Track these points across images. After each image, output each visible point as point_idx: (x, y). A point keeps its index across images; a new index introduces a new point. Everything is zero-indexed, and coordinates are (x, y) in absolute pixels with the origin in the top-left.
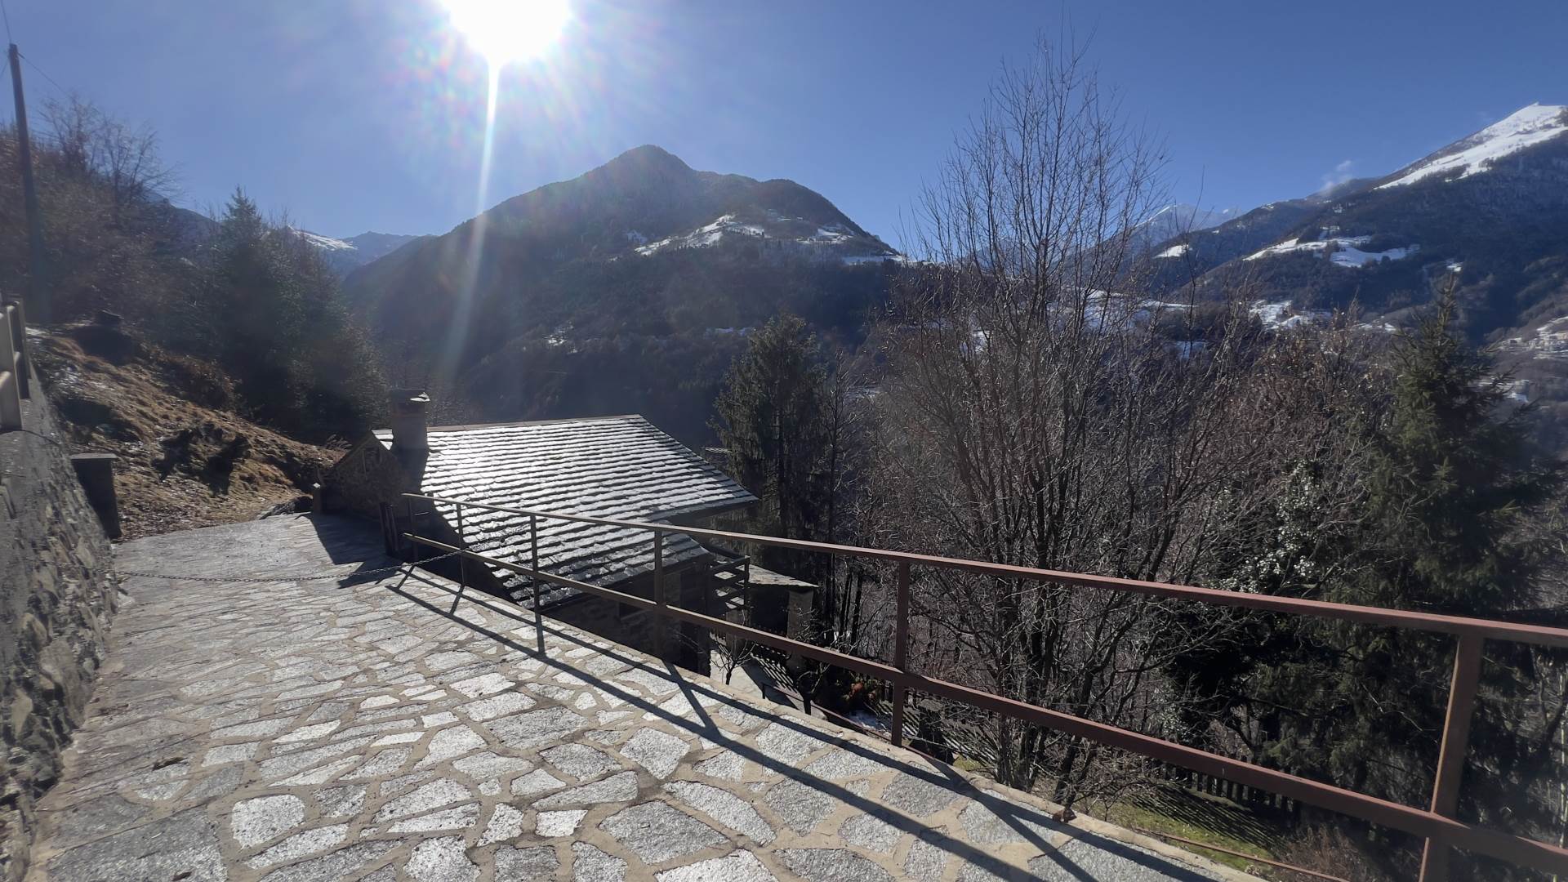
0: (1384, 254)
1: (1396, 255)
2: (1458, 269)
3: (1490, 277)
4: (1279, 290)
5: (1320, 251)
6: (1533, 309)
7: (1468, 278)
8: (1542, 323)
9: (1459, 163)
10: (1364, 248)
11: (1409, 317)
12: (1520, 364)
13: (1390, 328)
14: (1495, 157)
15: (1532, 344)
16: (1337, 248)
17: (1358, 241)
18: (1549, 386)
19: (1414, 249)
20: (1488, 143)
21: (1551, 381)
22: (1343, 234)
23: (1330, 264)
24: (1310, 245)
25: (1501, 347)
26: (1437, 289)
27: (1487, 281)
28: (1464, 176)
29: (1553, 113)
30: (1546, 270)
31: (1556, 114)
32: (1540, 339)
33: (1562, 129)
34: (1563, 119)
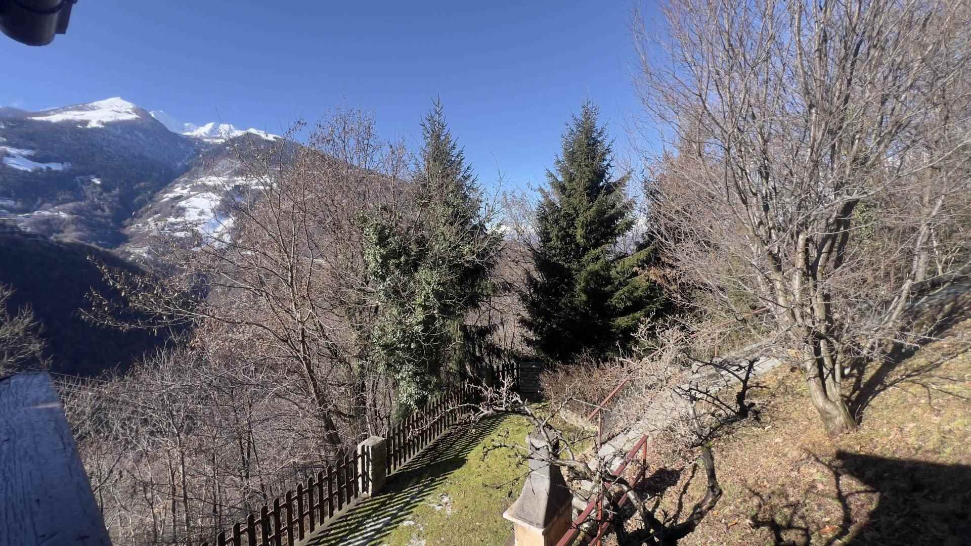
0: (47, 165)
1: (56, 167)
2: (99, 182)
3: (117, 189)
6: (143, 209)
7: (105, 188)
8: (149, 217)
9: (84, 118)
10: (29, 157)
11: (75, 208)
12: (142, 239)
13: (63, 215)
14: (106, 120)
15: (147, 228)
16: (8, 155)
17: (25, 152)
18: (158, 249)
19: (67, 165)
20: (98, 111)
21: (159, 246)
22: (10, 145)
23: (4, 165)
25: (133, 229)
26: (88, 193)
27: (116, 191)
28: (89, 126)
29: (129, 106)
30: (144, 189)
31: (131, 107)
32: (150, 225)
33: (134, 116)
34: (135, 111)
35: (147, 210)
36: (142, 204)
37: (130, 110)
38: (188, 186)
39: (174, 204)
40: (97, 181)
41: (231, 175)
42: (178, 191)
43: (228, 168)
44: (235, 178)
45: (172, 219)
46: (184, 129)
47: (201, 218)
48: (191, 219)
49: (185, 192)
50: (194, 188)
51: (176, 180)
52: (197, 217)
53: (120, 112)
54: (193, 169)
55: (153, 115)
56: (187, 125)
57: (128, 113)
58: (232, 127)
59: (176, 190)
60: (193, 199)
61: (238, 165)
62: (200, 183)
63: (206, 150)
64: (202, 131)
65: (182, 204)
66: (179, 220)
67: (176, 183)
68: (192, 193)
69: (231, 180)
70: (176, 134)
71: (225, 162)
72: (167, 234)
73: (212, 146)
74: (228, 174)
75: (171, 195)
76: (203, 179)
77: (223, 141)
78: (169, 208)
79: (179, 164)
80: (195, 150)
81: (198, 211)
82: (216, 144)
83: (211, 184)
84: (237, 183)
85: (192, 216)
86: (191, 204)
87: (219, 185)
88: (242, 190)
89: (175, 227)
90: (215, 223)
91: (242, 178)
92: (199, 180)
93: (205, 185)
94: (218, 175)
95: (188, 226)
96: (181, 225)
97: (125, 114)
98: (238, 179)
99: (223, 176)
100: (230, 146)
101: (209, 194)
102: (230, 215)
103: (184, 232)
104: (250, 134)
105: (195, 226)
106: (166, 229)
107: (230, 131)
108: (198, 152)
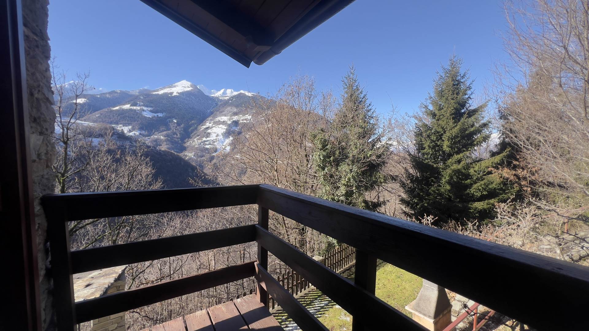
0: (157, 114)
1: (160, 115)
2: (176, 122)
3: (183, 124)
4: (126, 122)
5: (138, 110)
7: (178, 124)
8: (195, 138)
9: (171, 91)
10: (151, 111)
11: (166, 134)
12: (193, 148)
13: (162, 137)
14: (180, 91)
16: (144, 110)
17: (150, 109)
18: (199, 154)
19: (164, 114)
20: (177, 87)
21: (199, 152)
22: (144, 105)
23: (142, 115)
24: (135, 108)
25: (188, 144)
26: (172, 127)
27: (182, 126)
28: (173, 95)
29: (189, 84)
30: (193, 124)
32: (195, 142)
33: (191, 88)
34: (191, 86)
35: (195, 134)
36: (192, 132)
37: (189, 86)
38: (212, 122)
39: (206, 131)
40: (175, 121)
41: (231, 116)
42: (208, 124)
43: (230, 112)
44: (233, 117)
45: (204, 139)
46: (211, 93)
47: (217, 138)
48: (212, 139)
49: (211, 125)
50: (214, 123)
51: (207, 119)
52: (215, 138)
53: (185, 87)
54: (214, 113)
55: (198, 88)
56: (212, 91)
57: (189, 87)
58: (233, 91)
59: (207, 124)
60: (214, 128)
61: (235, 110)
63: (221, 103)
64: (218, 94)
65: (209, 131)
66: (208, 139)
67: (207, 120)
68: (213, 125)
69: (231, 118)
70: (208, 96)
71: (229, 108)
72: (202, 147)
73: (223, 101)
75: (205, 127)
76: (218, 118)
77: (228, 98)
78: (204, 133)
79: (209, 111)
80: (216, 104)
81: (216, 135)
82: (225, 100)
83: (222, 120)
84: (234, 120)
85: (213, 137)
86: (213, 131)
87: (225, 121)
88: (236, 123)
89: (206, 143)
90: (223, 141)
91: (237, 117)
92: (217, 119)
93: (219, 121)
94: (225, 116)
95: (211, 142)
96: (208, 142)
97: (187, 88)
98: (235, 117)
99: (227, 116)
100: (231, 100)
101: (221, 126)
102: (230, 136)
103: (209, 145)
104: (241, 93)
105: (214, 142)
106: (202, 144)
107: (232, 92)
108: (217, 104)
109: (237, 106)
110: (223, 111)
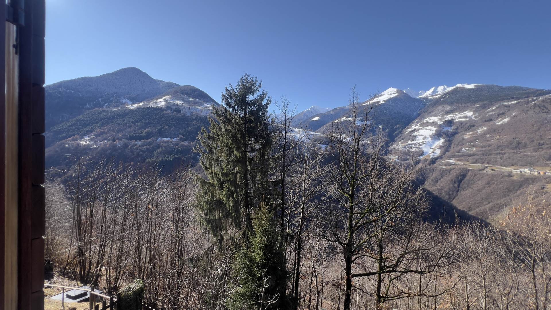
0: (365, 122)
1: (368, 123)
2: (381, 127)
3: (388, 129)
5: (351, 121)
6: (397, 138)
7: (384, 129)
8: (400, 141)
9: (378, 100)
10: (361, 120)
11: (372, 139)
12: (397, 152)
13: (369, 142)
14: (386, 99)
15: (398, 147)
17: (360, 118)
18: (403, 157)
19: (372, 121)
20: (384, 96)
21: (403, 156)
23: (354, 124)
24: (349, 119)
25: (392, 147)
26: (377, 132)
28: (380, 103)
29: (395, 90)
30: (398, 128)
31: (396, 90)
32: (399, 145)
33: (397, 94)
34: (397, 92)
35: (399, 138)
36: (396, 136)
37: (395, 92)
38: (418, 124)
39: (411, 134)
41: (443, 115)
42: (414, 127)
43: (441, 111)
44: (446, 116)
45: (409, 142)
46: (418, 95)
47: (424, 140)
48: (418, 142)
49: (417, 127)
50: (421, 125)
51: (413, 122)
52: (422, 141)
53: (391, 94)
54: (422, 115)
55: (405, 92)
56: (420, 92)
57: (395, 93)
58: (445, 87)
59: (412, 127)
60: (420, 131)
61: (449, 108)
62: (425, 122)
63: (430, 103)
64: (428, 93)
65: (415, 134)
66: (413, 142)
68: (420, 128)
69: (443, 117)
70: (414, 98)
71: (440, 107)
72: (407, 150)
73: (433, 100)
74: (441, 114)
75: (410, 130)
76: (427, 119)
77: (439, 96)
78: (409, 137)
79: (415, 113)
81: (422, 137)
82: (436, 99)
83: (431, 121)
84: (447, 119)
85: (419, 140)
86: (420, 134)
87: (435, 122)
88: (450, 123)
89: (411, 146)
90: (432, 143)
91: (451, 115)
92: (424, 120)
93: (427, 122)
94: (435, 116)
95: (417, 145)
96: (414, 145)
97: (393, 95)
98: (448, 116)
99: (438, 116)
100: (444, 98)
101: (429, 127)
102: (441, 138)
103: (415, 149)
104: (457, 88)
105: (421, 145)
106: (407, 147)
107: (445, 89)
108: (425, 105)
109: (451, 103)
110: (433, 111)
